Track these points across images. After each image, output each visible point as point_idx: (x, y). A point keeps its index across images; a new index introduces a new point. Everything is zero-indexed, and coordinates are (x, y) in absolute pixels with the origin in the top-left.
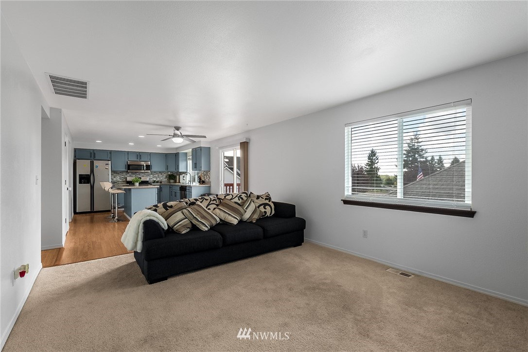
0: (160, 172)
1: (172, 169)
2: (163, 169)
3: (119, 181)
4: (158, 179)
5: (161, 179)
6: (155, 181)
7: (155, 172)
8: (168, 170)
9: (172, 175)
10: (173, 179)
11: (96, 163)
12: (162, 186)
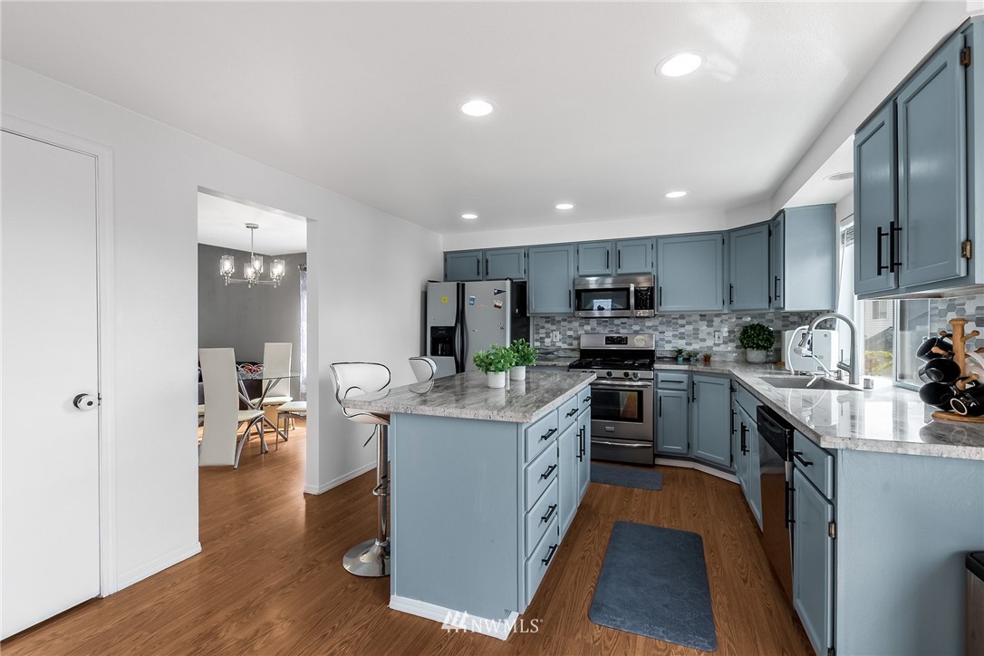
0: (703, 316)
1: (753, 302)
2: (712, 302)
3: (559, 349)
4: (695, 346)
5: (709, 343)
6: (680, 352)
7: (682, 317)
8: (736, 305)
9: (753, 327)
10: (759, 347)
11: (473, 289)
12: (696, 378)
